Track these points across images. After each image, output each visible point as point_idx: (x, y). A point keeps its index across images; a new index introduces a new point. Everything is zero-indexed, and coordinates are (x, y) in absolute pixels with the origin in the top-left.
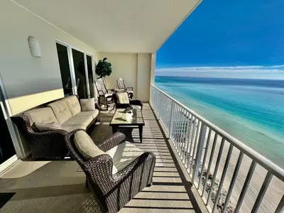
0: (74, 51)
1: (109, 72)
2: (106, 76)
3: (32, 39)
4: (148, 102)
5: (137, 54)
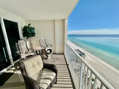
4: (64, 54)
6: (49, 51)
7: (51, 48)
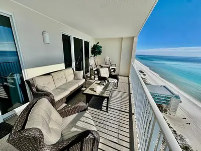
0: (75, 39)
1: (100, 53)
2: (98, 55)
3: (45, 33)
4: (128, 77)
5: (122, 38)
6: (112, 70)
7: (115, 68)
